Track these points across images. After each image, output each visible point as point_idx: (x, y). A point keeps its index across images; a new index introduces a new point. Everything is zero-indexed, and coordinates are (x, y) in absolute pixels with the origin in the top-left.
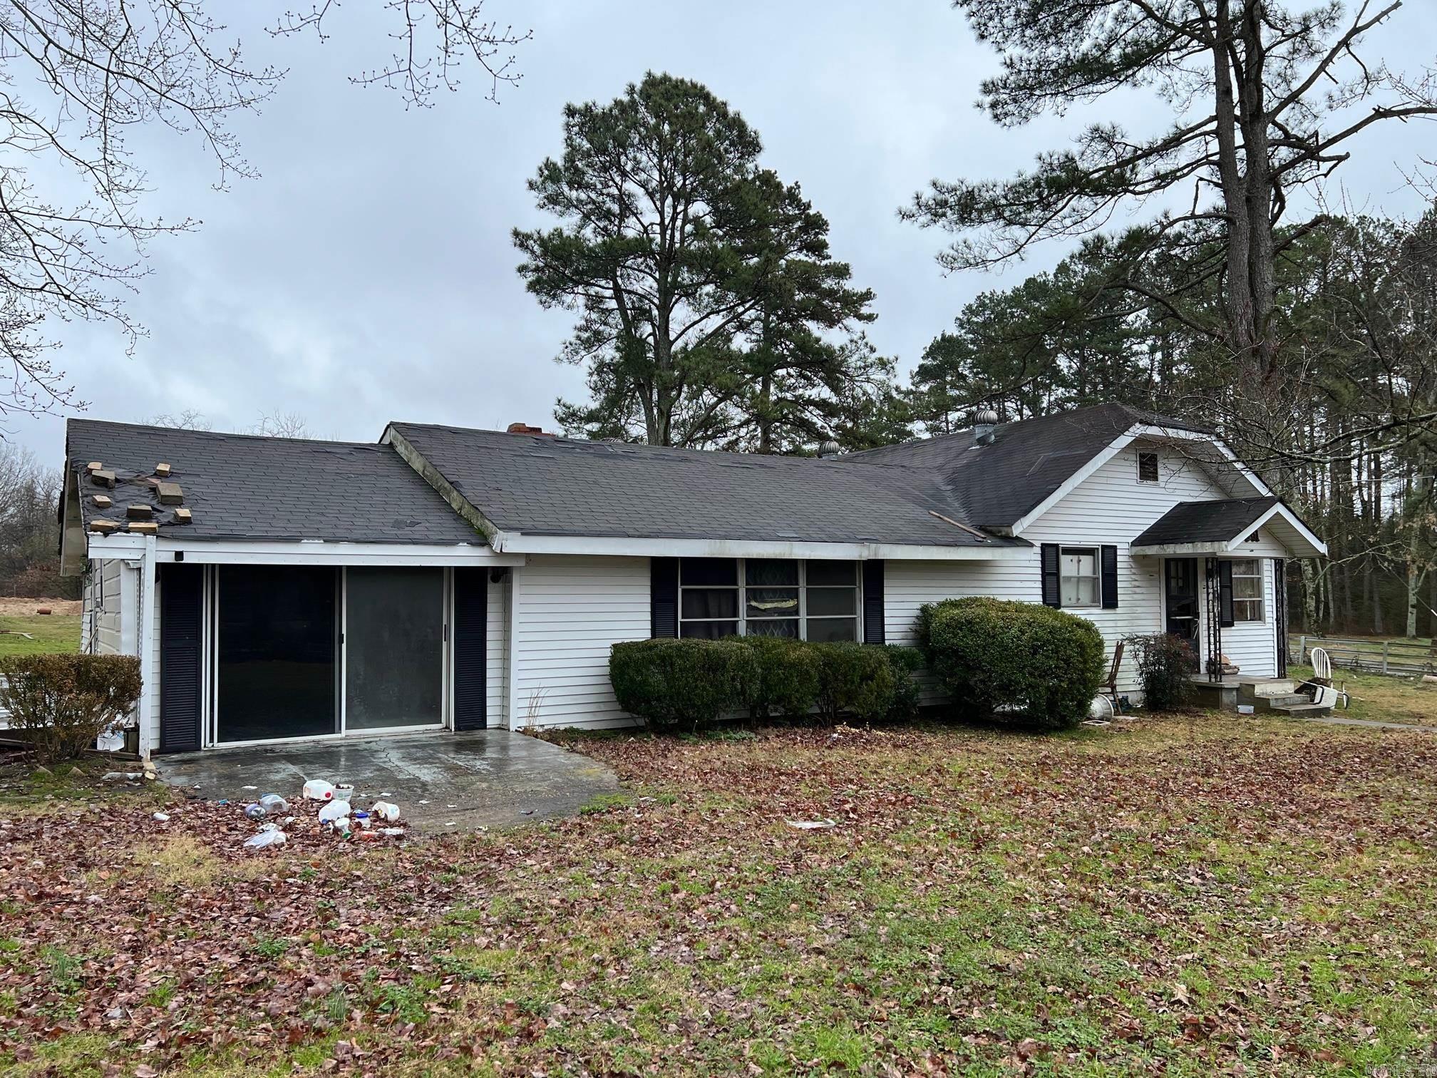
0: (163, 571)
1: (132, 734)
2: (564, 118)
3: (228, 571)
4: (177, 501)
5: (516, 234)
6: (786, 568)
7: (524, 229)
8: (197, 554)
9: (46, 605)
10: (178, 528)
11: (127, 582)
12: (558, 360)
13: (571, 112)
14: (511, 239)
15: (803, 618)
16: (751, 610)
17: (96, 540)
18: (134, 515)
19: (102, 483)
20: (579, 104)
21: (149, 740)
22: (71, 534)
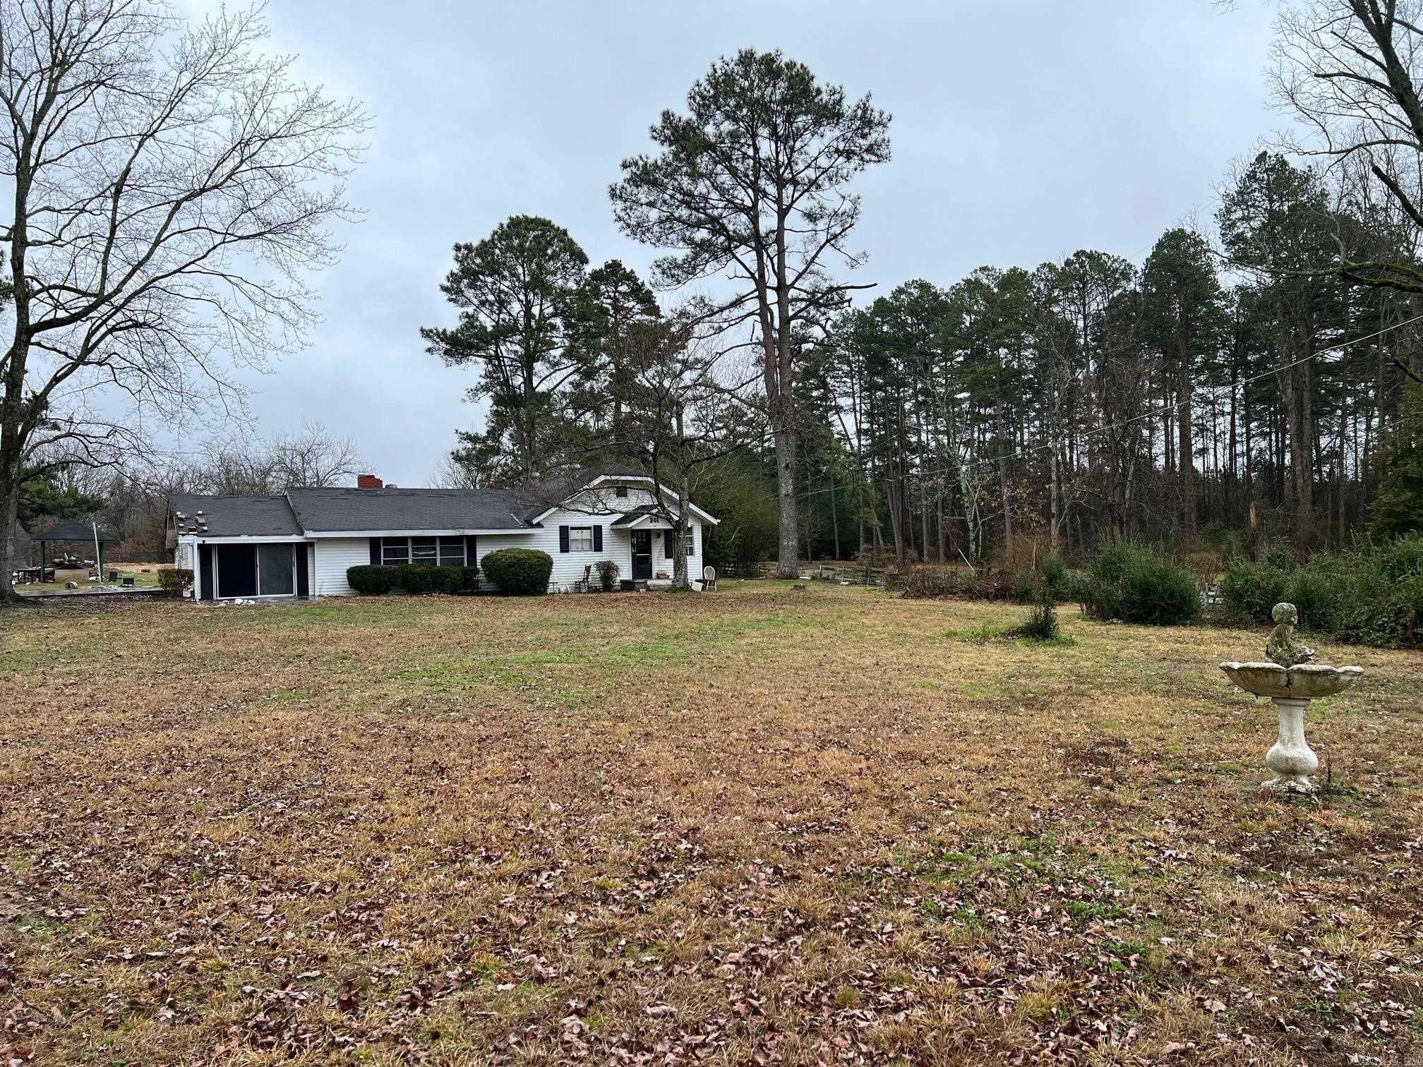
0: (199, 546)
1: (193, 593)
2: (454, 253)
3: (220, 546)
4: (203, 525)
5: (422, 330)
6: (432, 540)
7: (427, 328)
8: (209, 541)
9: (147, 567)
10: (202, 533)
11: (190, 549)
12: (464, 400)
13: (458, 248)
14: (419, 334)
15: (438, 558)
16: (414, 555)
17: (180, 538)
18: (191, 530)
19: (181, 519)
20: (462, 243)
21: (198, 595)
22: (170, 533)
